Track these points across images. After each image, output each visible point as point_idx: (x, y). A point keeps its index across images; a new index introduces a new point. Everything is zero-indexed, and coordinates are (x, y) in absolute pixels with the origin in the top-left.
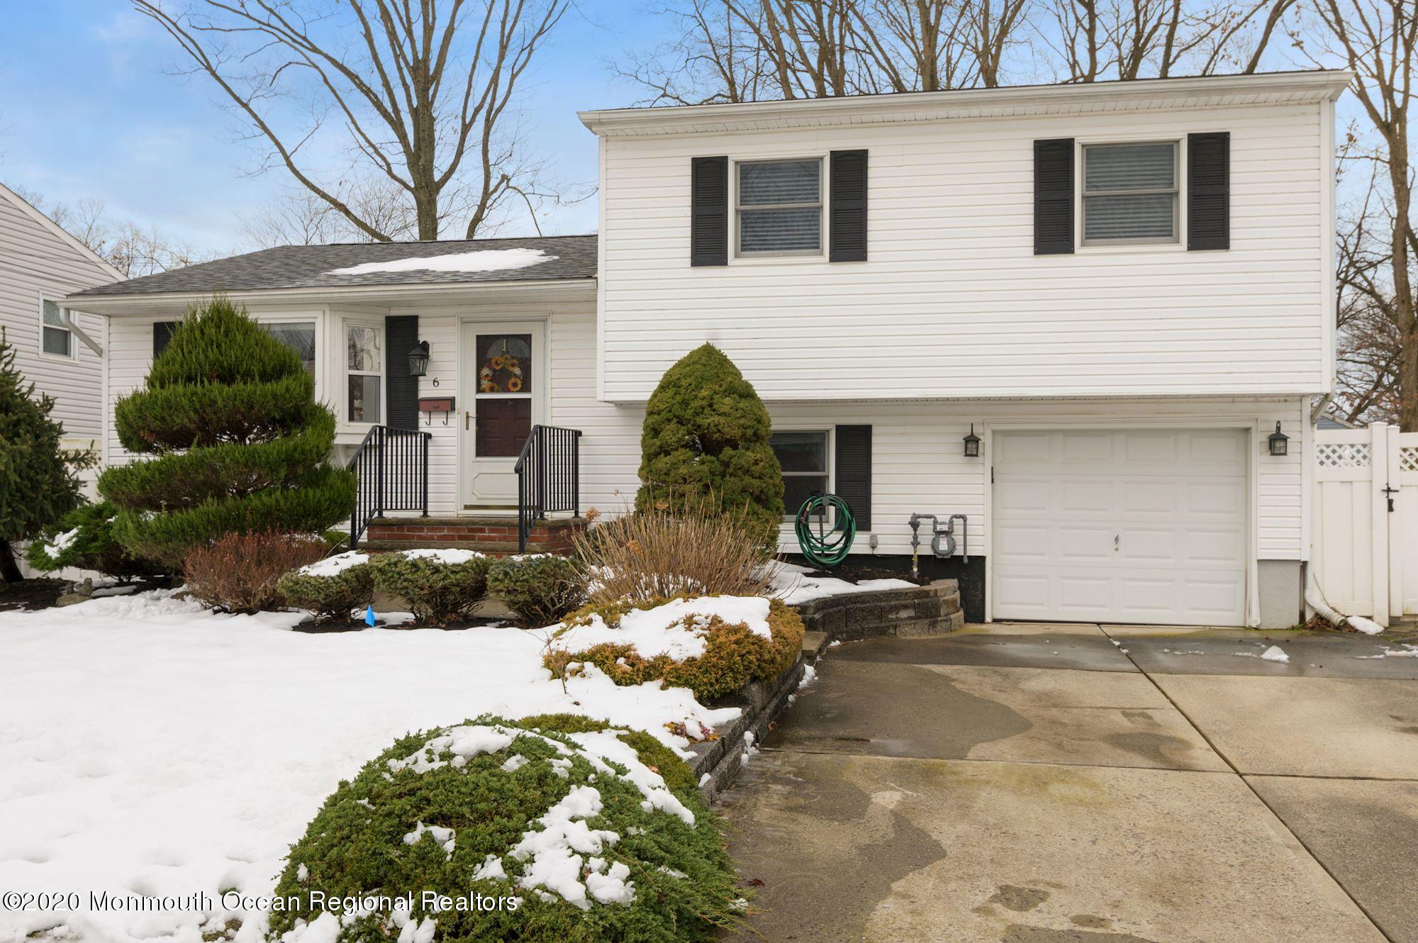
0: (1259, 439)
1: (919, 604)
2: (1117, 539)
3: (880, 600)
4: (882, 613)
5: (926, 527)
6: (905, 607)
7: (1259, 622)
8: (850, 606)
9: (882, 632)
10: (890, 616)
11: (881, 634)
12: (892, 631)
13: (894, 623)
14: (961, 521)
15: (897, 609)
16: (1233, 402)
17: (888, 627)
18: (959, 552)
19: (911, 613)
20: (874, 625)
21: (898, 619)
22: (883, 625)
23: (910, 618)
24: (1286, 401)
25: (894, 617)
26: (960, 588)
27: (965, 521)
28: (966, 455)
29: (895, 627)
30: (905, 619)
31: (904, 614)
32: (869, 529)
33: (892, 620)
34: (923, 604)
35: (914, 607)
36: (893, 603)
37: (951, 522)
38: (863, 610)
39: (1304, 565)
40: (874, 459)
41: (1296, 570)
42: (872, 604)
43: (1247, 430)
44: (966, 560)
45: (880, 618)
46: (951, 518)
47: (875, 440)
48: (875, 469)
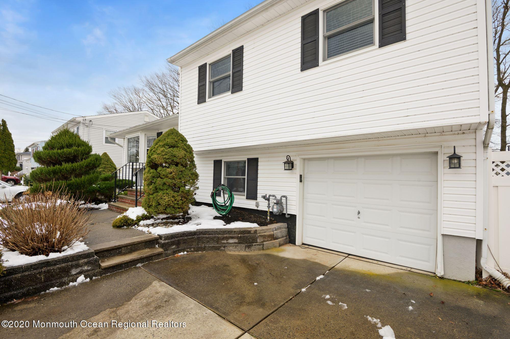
0: (443, 159)
1: (241, 237)
2: (359, 213)
3: (219, 234)
4: (218, 240)
5: (272, 201)
6: (232, 238)
7: (442, 273)
8: (201, 236)
9: (218, 248)
10: (223, 242)
11: (216, 250)
12: (222, 248)
13: (224, 245)
14: (285, 198)
15: (227, 238)
16: (425, 136)
17: (221, 247)
18: (285, 212)
19: (236, 241)
20: (213, 245)
21: (228, 243)
22: (218, 245)
23: (235, 243)
24: (464, 133)
25: (225, 242)
26: (288, 227)
27: (286, 199)
28: (285, 170)
29: (224, 247)
30: (232, 243)
31: (231, 241)
32: (256, 199)
33: (224, 243)
34: (244, 237)
35: (237, 238)
36: (225, 236)
37: (281, 199)
38: (207, 238)
39: (479, 242)
40: (259, 171)
41: (474, 244)
42: (214, 236)
43: (437, 153)
44: (287, 216)
45: (218, 242)
46: (281, 197)
47: (259, 164)
48: (259, 175)
